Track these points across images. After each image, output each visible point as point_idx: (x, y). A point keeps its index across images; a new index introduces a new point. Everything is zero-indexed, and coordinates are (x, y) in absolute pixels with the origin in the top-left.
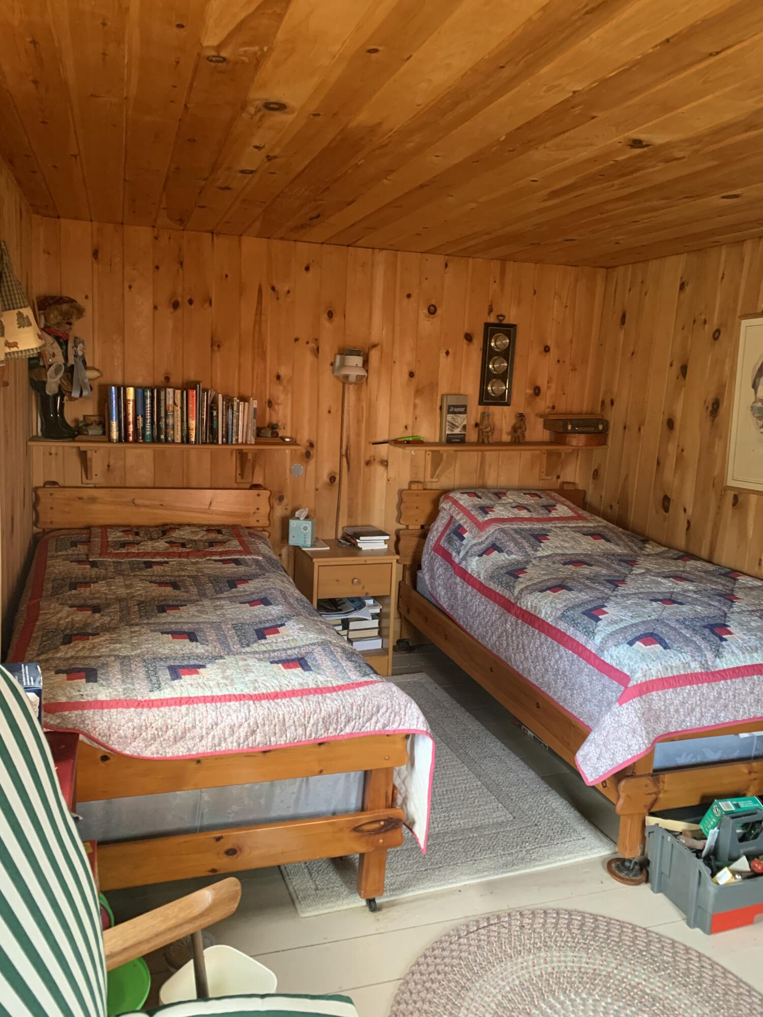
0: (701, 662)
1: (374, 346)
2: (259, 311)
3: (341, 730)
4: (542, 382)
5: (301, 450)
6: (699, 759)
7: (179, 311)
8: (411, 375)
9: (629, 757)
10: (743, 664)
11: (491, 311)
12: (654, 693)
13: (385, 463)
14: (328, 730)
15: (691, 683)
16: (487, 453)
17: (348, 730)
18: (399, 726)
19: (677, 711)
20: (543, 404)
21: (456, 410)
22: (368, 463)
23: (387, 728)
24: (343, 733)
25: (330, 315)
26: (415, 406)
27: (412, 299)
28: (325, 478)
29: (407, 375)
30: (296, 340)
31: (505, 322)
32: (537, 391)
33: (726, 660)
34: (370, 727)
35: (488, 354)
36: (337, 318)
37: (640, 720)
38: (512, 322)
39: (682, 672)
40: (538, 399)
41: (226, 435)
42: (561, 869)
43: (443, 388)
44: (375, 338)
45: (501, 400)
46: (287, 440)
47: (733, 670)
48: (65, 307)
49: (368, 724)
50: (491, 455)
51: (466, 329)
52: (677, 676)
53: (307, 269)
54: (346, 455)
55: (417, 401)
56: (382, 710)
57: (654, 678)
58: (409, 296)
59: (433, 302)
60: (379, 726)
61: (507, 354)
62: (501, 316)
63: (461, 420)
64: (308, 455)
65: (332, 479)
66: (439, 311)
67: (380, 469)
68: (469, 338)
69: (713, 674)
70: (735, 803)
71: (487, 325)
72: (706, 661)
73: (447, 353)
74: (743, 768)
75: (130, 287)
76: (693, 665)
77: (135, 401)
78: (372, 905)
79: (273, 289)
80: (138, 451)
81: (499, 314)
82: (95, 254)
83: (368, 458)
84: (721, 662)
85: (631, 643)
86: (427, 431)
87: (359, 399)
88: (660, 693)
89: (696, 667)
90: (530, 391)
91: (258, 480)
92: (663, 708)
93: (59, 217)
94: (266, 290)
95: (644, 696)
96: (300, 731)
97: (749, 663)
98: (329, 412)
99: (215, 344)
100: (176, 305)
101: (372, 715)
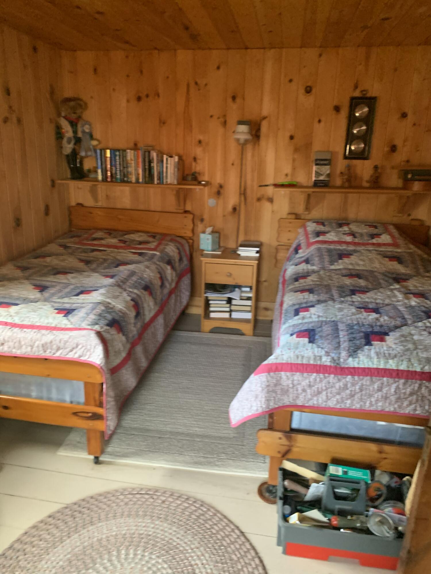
0: (333, 358)
1: (265, 118)
2: (188, 100)
3: (54, 354)
4: (398, 142)
5: (215, 190)
6: (343, 432)
7: (141, 103)
8: (292, 138)
9: (250, 414)
10: (375, 366)
11: (356, 87)
12: (283, 373)
13: (271, 200)
14: (45, 352)
15: (318, 372)
16: (350, 195)
17: (58, 354)
18: (88, 358)
19: (304, 390)
20: (399, 158)
21: (322, 162)
22: (259, 200)
23: (81, 358)
24: (54, 355)
25: (234, 98)
26: (294, 160)
27: (293, 83)
28: (230, 208)
29: (287, 138)
30: (211, 116)
31: (368, 95)
32: (393, 149)
33: (359, 361)
34: (71, 356)
35: (352, 121)
36: (238, 100)
37: (263, 390)
38: (373, 95)
39: (312, 362)
40: (395, 154)
41: (159, 179)
42: (231, 477)
43: (317, 146)
44: (265, 113)
45: (361, 156)
46: (203, 183)
47: (364, 369)
48: (72, 104)
49: (70, 353)
50: (353, 197)
51: (335, 103)
52: (306, 364)
53: (218, 68)
54: (243, 193)
55: (296, 156)
56: (80, 347)
57: (284, 362)
58: (291, 81)
59: (309, 84)
60: (76, 356)
61: (368, 120)
62: (364, 91)
63: (326, 170)
64: (219, 193)
65: (234, 209)
66: (314, 91)
67: (267, 205)
68: (337, 109)
69: (342, 369)
70: (345, 470)
71: (353, 99)
72: (339, 358)
73: (320, 121)
74: (373, 447)
75: (114, 90)
76: (324, 359)
77: (111, 157)
78: (97, 461)
79: (196, 83)
80: (122, 188)
81: (362, 89)
82: (95, 70)
83: (259, 196)
84: (354, 361)
85: (292, 335)
86: (301, 178)
87: (253, 156)
88: (288, 374)
89: (326, 361)
90: (387, 149)
91: (188, 208)
92: (291, 386)
93: (75, 51)
94: (192, 84)
95: (272, 374)
96: (29, 349)
97: (382, 366)
98: (233, 164)
99: (163, 123)
100: (139, 99)
101: (73, 348)
